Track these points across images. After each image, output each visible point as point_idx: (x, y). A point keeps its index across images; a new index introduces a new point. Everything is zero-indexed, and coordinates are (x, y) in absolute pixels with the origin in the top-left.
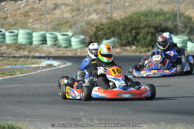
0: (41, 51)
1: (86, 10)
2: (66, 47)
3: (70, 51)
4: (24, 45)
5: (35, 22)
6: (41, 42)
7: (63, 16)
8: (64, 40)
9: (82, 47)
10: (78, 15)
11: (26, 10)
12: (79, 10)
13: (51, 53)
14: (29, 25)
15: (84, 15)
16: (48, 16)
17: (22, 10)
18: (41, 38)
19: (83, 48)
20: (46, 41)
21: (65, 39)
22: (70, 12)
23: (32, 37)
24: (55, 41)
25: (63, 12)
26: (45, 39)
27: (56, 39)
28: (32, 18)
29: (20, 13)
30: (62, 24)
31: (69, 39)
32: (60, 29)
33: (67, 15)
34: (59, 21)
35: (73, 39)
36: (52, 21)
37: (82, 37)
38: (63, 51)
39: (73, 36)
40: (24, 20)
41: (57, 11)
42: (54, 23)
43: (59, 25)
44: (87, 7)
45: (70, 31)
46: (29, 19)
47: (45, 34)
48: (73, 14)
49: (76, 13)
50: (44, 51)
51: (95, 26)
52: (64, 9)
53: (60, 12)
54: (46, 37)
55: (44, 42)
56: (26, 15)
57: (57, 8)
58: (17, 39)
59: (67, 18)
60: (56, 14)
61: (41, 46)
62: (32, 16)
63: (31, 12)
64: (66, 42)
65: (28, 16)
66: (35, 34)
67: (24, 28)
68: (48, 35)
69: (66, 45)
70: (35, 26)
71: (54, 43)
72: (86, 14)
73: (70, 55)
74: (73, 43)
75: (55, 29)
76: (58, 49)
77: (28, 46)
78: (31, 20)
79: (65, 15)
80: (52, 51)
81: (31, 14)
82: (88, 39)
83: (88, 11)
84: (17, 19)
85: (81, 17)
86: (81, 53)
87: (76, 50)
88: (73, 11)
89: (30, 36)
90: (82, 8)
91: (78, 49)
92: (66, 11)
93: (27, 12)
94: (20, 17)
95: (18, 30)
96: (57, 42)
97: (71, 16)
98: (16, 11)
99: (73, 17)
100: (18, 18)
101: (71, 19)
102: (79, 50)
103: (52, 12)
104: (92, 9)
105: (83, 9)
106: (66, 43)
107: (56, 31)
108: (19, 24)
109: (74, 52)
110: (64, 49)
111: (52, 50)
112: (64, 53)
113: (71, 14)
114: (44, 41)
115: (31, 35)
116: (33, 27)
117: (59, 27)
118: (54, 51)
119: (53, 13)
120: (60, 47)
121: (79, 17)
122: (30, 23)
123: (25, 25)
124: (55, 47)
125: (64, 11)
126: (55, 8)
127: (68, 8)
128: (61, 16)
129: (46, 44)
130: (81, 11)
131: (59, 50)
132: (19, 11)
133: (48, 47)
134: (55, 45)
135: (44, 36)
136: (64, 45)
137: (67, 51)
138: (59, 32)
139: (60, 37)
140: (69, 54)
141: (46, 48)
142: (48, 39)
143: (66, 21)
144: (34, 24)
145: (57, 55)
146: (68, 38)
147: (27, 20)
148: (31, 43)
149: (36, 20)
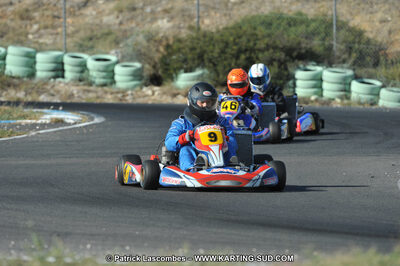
0: (52, 92)
1: (148, 9)
2: (104, 85)
3: (112, 93)
4: (19, 78)
5: (42, 31)
6: (52, 74)
7: (101, 21)
8: (99, 71)
9: (135, 86)
10: (132, 19)
11: (24, 6)
12: (134, 9)
13: (72, 95)
14: (30, 37)
15: (143, 20)
16: (69, 20)
17: (17, 7)
18: (52, 66)
19: (138, 88)
20: (63, 70)
21: (101, 69)
22: (116, 13)
23: (35, 63)
24: (82, 72)
25: (100, 13)
26: (60, 66)
27: (83, 67)
28: (36, 23)
29: (13, 12)
30: (98, 39)
31: (110, 69)
32: (92, 47)
33: (110, 20)
34: (92, 31)
35: (118, 69)
36: (77, 31)
37: (138, 65)
38: (96, 92)
39: (117, 62)
40: (21, 27)
41: (89, 11)
42: (82, 34)
43: (91, 39)
44: (150, 4)
45: (113, 52)
46: (31, 25)
47: (62, 57)
48: (121, 18)
49: (127, 15)
50: (58, 92)
51: (164, 43)
52: (104, 6)
53: (94, 13)
54: (63, 64)
55: (60, 73)
56: (25, 16)
57: (89, 4)
58: (5, 65)
59: (109, 26)
60: (87, 16)
61: (52, 80)
62: (37, 18)
63: (35, 10)
64: (104, 74)
65: (30, 18)
66: (40, 57)
67: (19, 43)
68: (67, 59)
69: (102, 81)
70: (41, 41)
71: (78, 75)
72: (149, 19)
73: (111, 101)
74: (117, 78)
75: (82, 48)
76: (86, 88)
77: (25, 79)
78: (36, 27)
79: (106, 19)
80: (75, 92)
81: (36, 15)
82: (148, 70)
83: (153, 12)
84: (6, 25)
85: (138, 25)
86: (134, 98)
87: (124, 92)
88: (121, 11)
89: (30, 61)
90: (141, 4)
91: (127, 89)
92: (107, 12)
93: (27, 11)
94: (12, 20)
95: (6, 48)
96: (84, 75)
97: (117, 21)
98: (4, 8)
99: (121, 23)
100: (8, 22)
101: (117, 27)
102: (129, 92)
103: (77, 13)
104: (159, 9)
105: (142, 9)
106: (104, 78)
107: (83, 51)
108: (11, 34)
109: (120, 95)
110: (100, 89)
111: (75, 90)
112: (98, 97)
113: (118, 17)
114: (59, 70)
115: (34, 57)
116: (37, 42)
117: (90, 43)
118: (78, 92)
119: (81, 14)
120: (91, 84)
121: (133, 25)
122: (33, 34)
123: (23, 38)
124: (82, 83)
125: (104, 11)
126: (85, 5)
127: (112, 5)
128: (97, 21)
129: (63, 77)
130: (138, 12)
131: (89, 91)
132: (11, 8)
133: (67, 84)
134: (80, 80)
135: (60, 60)
136: (98, 81)
137: (106, 92)
138: (90, 55)
139: (91, 64)
140: (109, 99)
141: (62, 85)
142: (67, 67)
143: (106, 31)
144: (40, 36)
145: (84, 101)
146: (107, 66)
147: (26, 26)
148: (32, 75)
149: (46, 27)
